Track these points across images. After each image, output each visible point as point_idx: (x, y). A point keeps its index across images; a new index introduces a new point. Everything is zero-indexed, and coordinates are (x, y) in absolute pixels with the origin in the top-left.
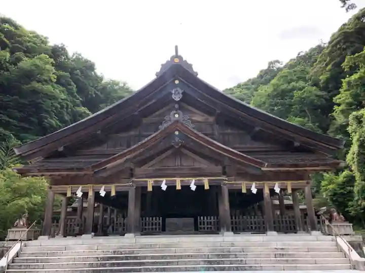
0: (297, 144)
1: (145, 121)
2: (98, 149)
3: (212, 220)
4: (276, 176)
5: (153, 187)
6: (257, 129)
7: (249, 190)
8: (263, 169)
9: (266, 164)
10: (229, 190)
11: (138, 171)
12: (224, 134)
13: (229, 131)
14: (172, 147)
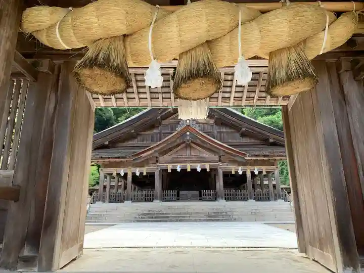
0: (271, 140)
1: (164, 122)
2: (130, 143)
3: (212, 193)
4: (255, 163)
5: (172, 169)
6: (244, 129)
7: (237, 172)
8: (245, 158)
9: (248, 155)
10: (223, 172)
11: (161, 158)
12: (220, 133)
13: (224, 130)
14: (185, 142)
